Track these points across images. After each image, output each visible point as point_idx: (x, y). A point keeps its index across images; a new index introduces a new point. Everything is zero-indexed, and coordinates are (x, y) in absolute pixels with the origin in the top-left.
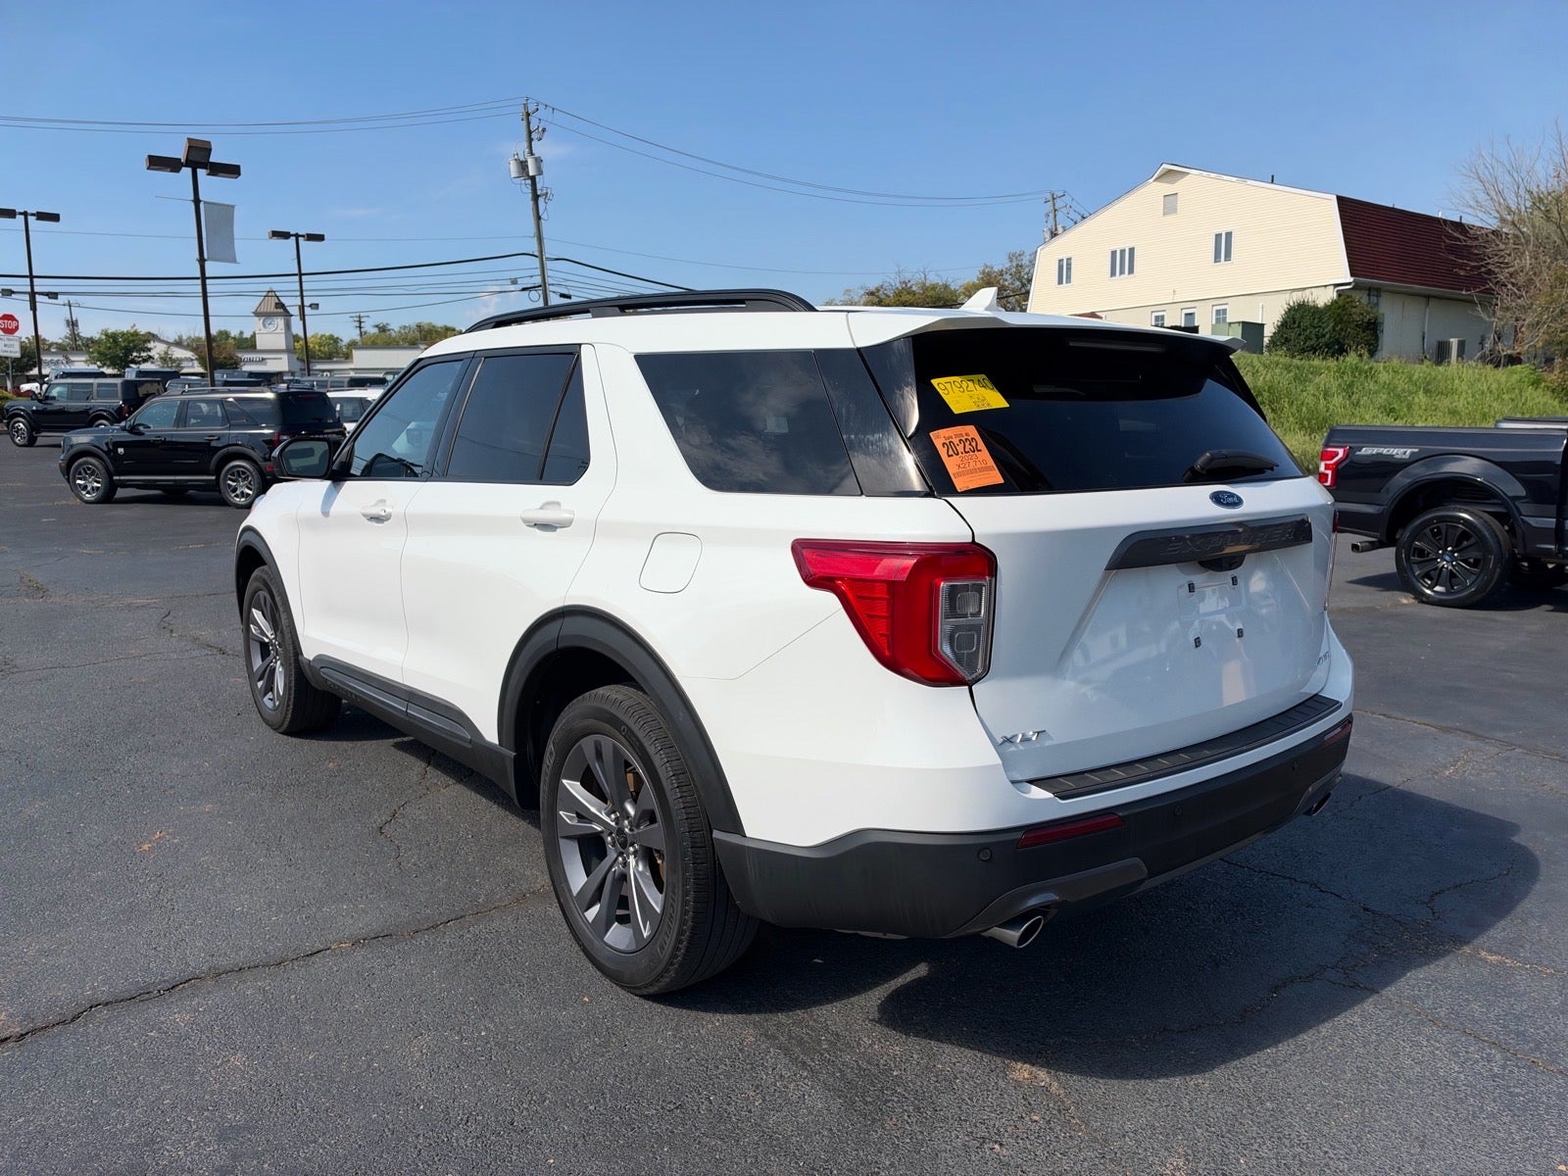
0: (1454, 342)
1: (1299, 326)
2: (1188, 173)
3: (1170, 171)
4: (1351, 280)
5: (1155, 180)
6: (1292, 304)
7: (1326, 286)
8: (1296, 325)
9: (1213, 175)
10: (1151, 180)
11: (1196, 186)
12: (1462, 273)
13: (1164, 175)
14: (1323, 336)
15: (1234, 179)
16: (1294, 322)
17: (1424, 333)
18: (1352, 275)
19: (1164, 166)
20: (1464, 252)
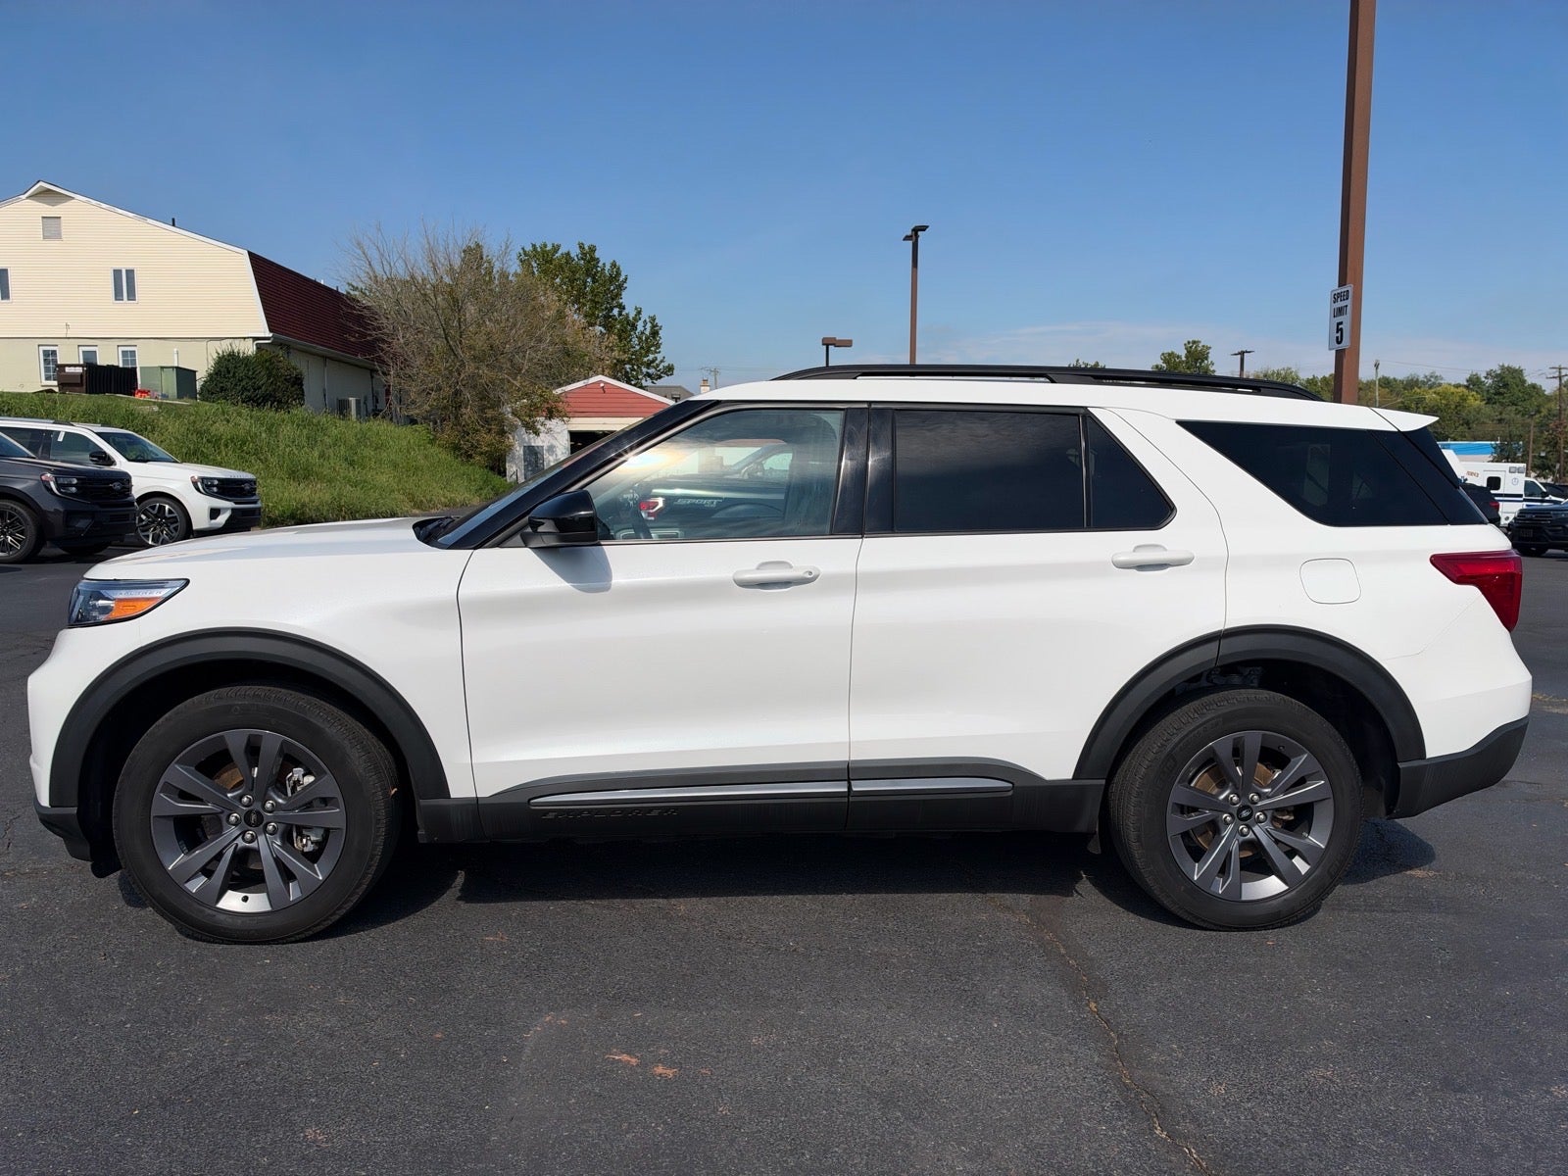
0: (353, 400)
1: (234, 376)
2: (73, 198)
3: (49, 190)
4: (271, 335)
5: (27, 198)
6: (221, 353)
7: (245, 338)
8: (232, 374)
9: (104, 206)
10: (24, 197)
11: (80, 212)
12: (352, 339)
13: (40, 193)
14: (260, 388)
15: (131, 215)
16: (229, 372)
17: (324, 390)
18: (271, 331)
19: (41, 184)
20: (360, 320)
